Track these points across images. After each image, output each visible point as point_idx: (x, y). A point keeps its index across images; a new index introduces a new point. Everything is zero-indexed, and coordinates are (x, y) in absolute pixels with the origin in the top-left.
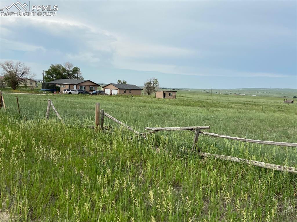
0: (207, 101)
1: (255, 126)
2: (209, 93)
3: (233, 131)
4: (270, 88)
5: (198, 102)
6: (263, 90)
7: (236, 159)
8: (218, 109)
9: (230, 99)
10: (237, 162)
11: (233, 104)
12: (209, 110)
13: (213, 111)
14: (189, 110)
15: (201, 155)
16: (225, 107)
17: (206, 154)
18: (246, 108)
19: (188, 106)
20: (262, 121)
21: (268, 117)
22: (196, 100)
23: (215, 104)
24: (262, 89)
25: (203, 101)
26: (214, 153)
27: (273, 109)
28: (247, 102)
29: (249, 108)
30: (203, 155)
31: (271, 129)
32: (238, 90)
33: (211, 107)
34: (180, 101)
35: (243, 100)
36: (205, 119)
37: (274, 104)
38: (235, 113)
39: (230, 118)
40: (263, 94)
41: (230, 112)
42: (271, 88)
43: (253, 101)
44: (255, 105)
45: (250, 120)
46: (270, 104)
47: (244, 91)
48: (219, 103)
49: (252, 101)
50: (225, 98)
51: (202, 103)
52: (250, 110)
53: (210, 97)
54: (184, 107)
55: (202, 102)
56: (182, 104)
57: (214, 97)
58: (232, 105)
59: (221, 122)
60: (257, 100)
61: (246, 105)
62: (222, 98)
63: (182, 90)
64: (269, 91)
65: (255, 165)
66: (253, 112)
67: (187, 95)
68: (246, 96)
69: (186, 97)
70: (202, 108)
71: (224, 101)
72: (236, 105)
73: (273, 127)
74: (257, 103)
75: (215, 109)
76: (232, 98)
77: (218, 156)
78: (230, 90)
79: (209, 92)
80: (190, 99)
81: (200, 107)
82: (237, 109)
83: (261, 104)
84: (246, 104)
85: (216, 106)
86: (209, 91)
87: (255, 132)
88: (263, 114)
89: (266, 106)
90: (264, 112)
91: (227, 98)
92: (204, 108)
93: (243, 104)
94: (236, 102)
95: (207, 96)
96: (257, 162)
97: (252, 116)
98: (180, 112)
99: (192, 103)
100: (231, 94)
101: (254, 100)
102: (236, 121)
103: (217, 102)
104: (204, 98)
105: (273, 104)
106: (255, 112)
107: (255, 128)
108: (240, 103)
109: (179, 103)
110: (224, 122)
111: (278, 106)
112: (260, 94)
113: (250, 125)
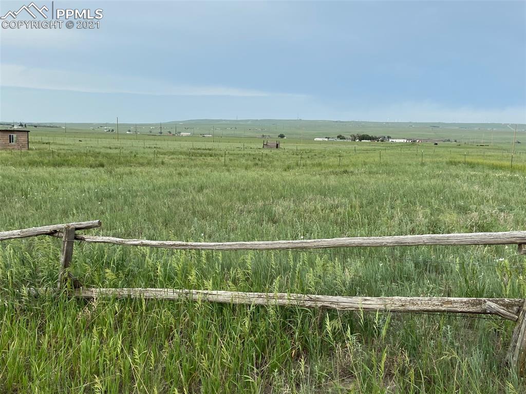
0: (109, 151)
1: (210, 202)
2: (114, 132)
3: (166, 220)
4: (235, 119)
5: (86, 155)
6: (224, 122)
7: (170, 293)
8: (133, 170)
9: (159, 144)
10: (170, 300)
11: (166, 156)
12: (111, 173)
13: (122, 175)
14: (61, 177)
15: (83, 295)
16: (149, 164)
17: (95, 292)
18: (192, 163)
19: (60, 165)
20: (224, 189)
21: (235, 180)
22: (82, 151)
23: (127, 157)
24: (222, 120)
25: (99, 153)
26: (116, 286)
27: (244, 161)
28: (194, 149)
29: (199, 162)
30: (89, 294)
31: (241, 206)
32: (175, 125)
33: (117, 166)
34: (41, 153)
35: (187, 145)
36: (102, 197)
37: (246, 152)
38: (171, 175)
39: (160, 188)
40: (224, 133)
41: (159, 176)
42: (239, 119)
43: (207, 148)
44: (211, 156)
45: (201, 189)
46: (239, 152)
47: (188, 125)
48: (135, 156)
49: (204, 148)
50: (148, 144)
51: (96, 157)
52: (201, 166)
53: (116, 143)
54: (51, 169)
55: (96, 155)
56: (46, 161)
57: (123, 141)
58: (164, 158)
59: (138, 200)
60: (215, 145)
61: (193, 158)
62: (141, 144)
63: (45, 126)
64: (235, 124)
65: (210, 299)
66: (207, 171)
67: (59, 140)
68: (193, 137)
69: (55, 144)
70: (96, 169)
71: (146, 150)
72: (172, 159)
73: (245, 202)
74: (213, 152)
75: (127, 169)
76: (163, 142)
77: (125, 292)
78: (156, 125)
79: (113, 130)
80: (66, 147)
81: (91, 166)
82: (175, 166)
83: (222, 153)
84: (192, 154)
85: (128, 163)
86: (113, 128)
87: (212, 216)
88: (227, 173)
89: (232, 157)
90: (228, 170)
91: (152, 142)
92: (101, 169)
93: (186, 154)
94: (172, 151)
95: (108, 140)
96: (215, 292)
97: (205, 180)
98: (38, 183)
99: (70, 158)
100: (161, 133)
101: (209, 145)
102: (172, 195)
103: (132, 152)
104: (100, 145)
105: (243, 152)
106: (211, 171)
107: (210, 208)
108: (181, 153)
109: (37, 158)
110: (146, 199)
111: (253, 155)
112: (219, 131)
113: (200, 203)
